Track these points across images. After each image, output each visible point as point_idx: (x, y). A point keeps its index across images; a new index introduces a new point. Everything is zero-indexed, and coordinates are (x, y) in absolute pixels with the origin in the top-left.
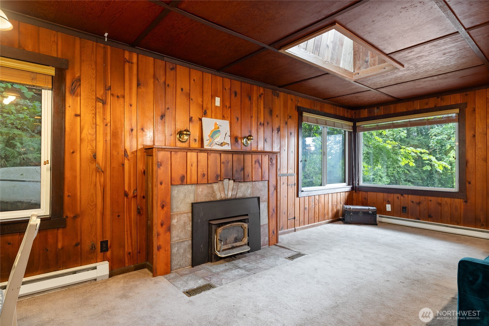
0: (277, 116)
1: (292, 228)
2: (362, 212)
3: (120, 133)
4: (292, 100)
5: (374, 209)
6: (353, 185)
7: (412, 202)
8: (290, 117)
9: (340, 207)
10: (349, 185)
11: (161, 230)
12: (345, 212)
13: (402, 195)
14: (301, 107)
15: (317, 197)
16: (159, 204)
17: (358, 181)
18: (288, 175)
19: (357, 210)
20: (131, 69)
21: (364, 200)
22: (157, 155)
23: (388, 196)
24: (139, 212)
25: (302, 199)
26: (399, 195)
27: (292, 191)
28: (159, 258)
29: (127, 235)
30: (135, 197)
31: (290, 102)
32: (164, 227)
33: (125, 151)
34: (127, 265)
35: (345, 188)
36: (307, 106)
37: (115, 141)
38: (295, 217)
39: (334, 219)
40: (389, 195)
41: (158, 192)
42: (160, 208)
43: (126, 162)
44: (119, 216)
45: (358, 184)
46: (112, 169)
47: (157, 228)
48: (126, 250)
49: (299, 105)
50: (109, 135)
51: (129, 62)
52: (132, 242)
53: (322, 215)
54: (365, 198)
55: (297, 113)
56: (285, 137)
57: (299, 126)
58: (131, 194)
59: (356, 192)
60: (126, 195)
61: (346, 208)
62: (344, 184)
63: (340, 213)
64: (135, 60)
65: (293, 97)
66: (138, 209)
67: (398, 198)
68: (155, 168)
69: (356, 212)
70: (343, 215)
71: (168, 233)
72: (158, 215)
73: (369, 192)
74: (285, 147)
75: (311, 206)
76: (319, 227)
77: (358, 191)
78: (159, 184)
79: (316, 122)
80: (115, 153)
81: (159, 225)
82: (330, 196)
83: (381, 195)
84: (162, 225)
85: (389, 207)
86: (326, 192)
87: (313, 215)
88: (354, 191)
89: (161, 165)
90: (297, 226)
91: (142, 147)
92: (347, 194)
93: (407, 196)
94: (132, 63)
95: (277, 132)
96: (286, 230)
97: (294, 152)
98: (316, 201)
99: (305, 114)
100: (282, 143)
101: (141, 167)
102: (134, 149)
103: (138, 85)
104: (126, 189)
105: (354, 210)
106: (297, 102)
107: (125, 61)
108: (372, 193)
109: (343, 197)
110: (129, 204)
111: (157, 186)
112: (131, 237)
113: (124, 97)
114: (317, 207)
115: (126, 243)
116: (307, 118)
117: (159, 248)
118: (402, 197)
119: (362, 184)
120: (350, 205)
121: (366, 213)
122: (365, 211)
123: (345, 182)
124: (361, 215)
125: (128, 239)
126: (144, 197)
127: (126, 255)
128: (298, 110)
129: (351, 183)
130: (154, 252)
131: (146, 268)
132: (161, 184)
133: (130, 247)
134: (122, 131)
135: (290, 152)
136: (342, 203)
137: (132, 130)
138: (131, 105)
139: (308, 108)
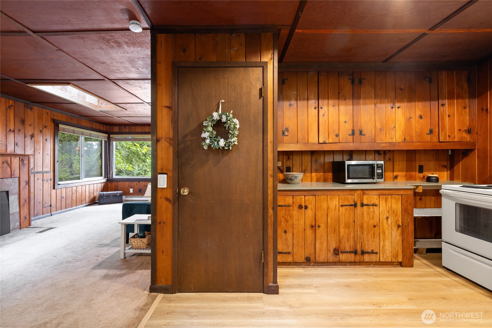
0: (30, 125)
1: (47, 213)
2: (112, 195)
4: (47, 113)
5: (121, 193)
6: (108, 178)
7: (144, 186)
8: (45, 127)
9: (97, 194)
10: (105, 178)
12: (101, 196)
13: (139, 182)
14: (56, 120)
15: (74, 188)
17: (112, 175)
18: (43, 173)
19: (109, 195)
21: (116, 187)
23: (131, 184)
25: (59, 191)
26: (137, 182)
27: (48, 185)
31: (45, 115)
35: (102, 180)
36: (64, 120)
38: (51, 205)
39: (91, 203)
40: (132, 182)
45: (112, 177)
49: (55, 118)
53: (80, 201)
54: (117, 186)
55: (53, 125)
56: (40, 142)
57: (55, 134)
59: (110, 182)
61: (101, 194)
62: (101, 178)
63: (97, 198)
65: (49, 111)
67: (137, 184)
69: (108, 196)
70: (99, 199)
73: (119, 182)
74: (40, 150)
75: (68, 195)
76: (76, 210)
77: (112, 181)
79: (73, 133)
82: (87, 187)
83: (127, 183)
85: (131, 191)
86: (83, 184)
87: (71, 201)
88: (109, 182)
90: (53, 212)
92: (103, 184)
93: (142, 182)
95: (30, 138)
96: (42, 216)
97: (49, 154)
98: (74, 191)
99: (61, 126)
100: (37, 147)
105: (106, 195)
106: (53, 116)
108: (121, 182)
109: (100, 186)
114: (74, 196)
116: (64, 129)
118: (139, 184)
119: (115, 177)
120: (105, 192)
121: (115, 196)
122: (115, 194)
123: (102, 176)
124: (111, 197)
128: (54, 122)
129: (107, 177)
135: (46, 154)
136: (99, 191)
139: (65, 121)
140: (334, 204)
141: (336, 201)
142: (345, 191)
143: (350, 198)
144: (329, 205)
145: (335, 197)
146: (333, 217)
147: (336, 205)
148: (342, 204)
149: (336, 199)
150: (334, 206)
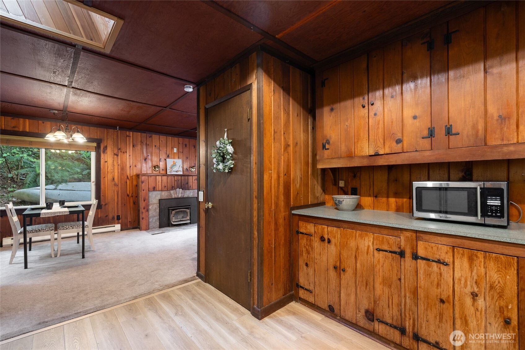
3: (125, 168)
11: (144, 211)
16: (143, 199)
20: (130, 139)
22: (141, 178)
24: (134, 203)
28: (143, 223)
29: (129, 213)
30: (132, 196)
32: (145, 209)
33: (127, 176)
34: (129, 227)
37: (123, 172)
41: (142, 194)
42: (143, 201)
43: (128, 181)
44: (125, 205)
46: (121, 184)
47: (142, 210)
48: (128, 220)
50: (120, 169)
51: (129, 136)
52: (131, 217)
58: (130, 195)
60: (128, 195)
64: (131, 135)
66: (134, 202)
68: (140, 183)
71: (147, 212)
72: (142, 204)
78: (142, 191)
80: (123, 177)
81: (143, 209)
84: (144, 208)
89: (143, 182)
91: (135, 174)
94: (130, 137)
101: (135, 183)
102: (132, 175)
103: (133, 146)
104: (128, 193)
107: (127, 136)
110: (130, 199)
111: (141, 191)
112: (131, 214)
113: (126, 152)
115: (128, 217)
117: (143, 219)
125: (129, 215)
126: (136, 197)
127: (128, 222)
130: (141, 220)
131: (138, 228)
132: (143, 190)
133: (130, 219)
134: (126, 167)
137: (130, 167)
138: (130, 156)
140: (366, 245)
141: (369, 241)
142: (382, 228)
143: (391, 240)
144: (359, 244)
145: (367, 235)
146: (364, 263)
147: (369, 247)
148: (378, 247)
149: (369, 238)
150: (366, 248)
